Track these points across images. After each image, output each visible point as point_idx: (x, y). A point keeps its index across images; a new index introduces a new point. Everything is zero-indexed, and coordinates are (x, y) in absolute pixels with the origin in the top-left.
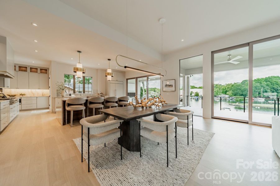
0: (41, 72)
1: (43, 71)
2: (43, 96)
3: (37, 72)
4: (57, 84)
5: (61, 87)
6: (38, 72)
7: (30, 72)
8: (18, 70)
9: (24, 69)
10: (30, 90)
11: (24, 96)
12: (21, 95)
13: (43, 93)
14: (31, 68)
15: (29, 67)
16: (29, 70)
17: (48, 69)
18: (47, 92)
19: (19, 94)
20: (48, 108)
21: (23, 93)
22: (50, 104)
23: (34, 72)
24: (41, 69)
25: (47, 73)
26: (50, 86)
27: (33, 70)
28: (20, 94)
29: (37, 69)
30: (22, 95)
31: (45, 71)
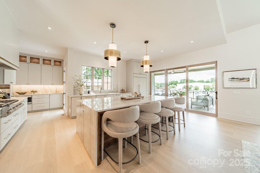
0: (55, 65)
1: (58, 63)
2: (57, 92)
3: (50, 64)
4: (74, 79)
5: (79, 82)
6: (52, 64)
7: (43, 64)
8: (29, 62)
9: (36, 60)
10: (42, 86)
11: (36, 93)
12: (32, 92)
13: (57, 89)
14: (44, 60)
15: (42, 58)
16: (41, 61)
17: (63, 61)
18: (61, 88)
19: (30, 91)
20: (62, 108)
21: (34, 90)
22: (64, 103)
23: (47, 64)
24: (55, 61)
25: (61, 66)
26: (65, 80)
27: (46, 61)
28: (32, 90)
29: (50, 61)
30: (34, 92)
31: (59, 63)
